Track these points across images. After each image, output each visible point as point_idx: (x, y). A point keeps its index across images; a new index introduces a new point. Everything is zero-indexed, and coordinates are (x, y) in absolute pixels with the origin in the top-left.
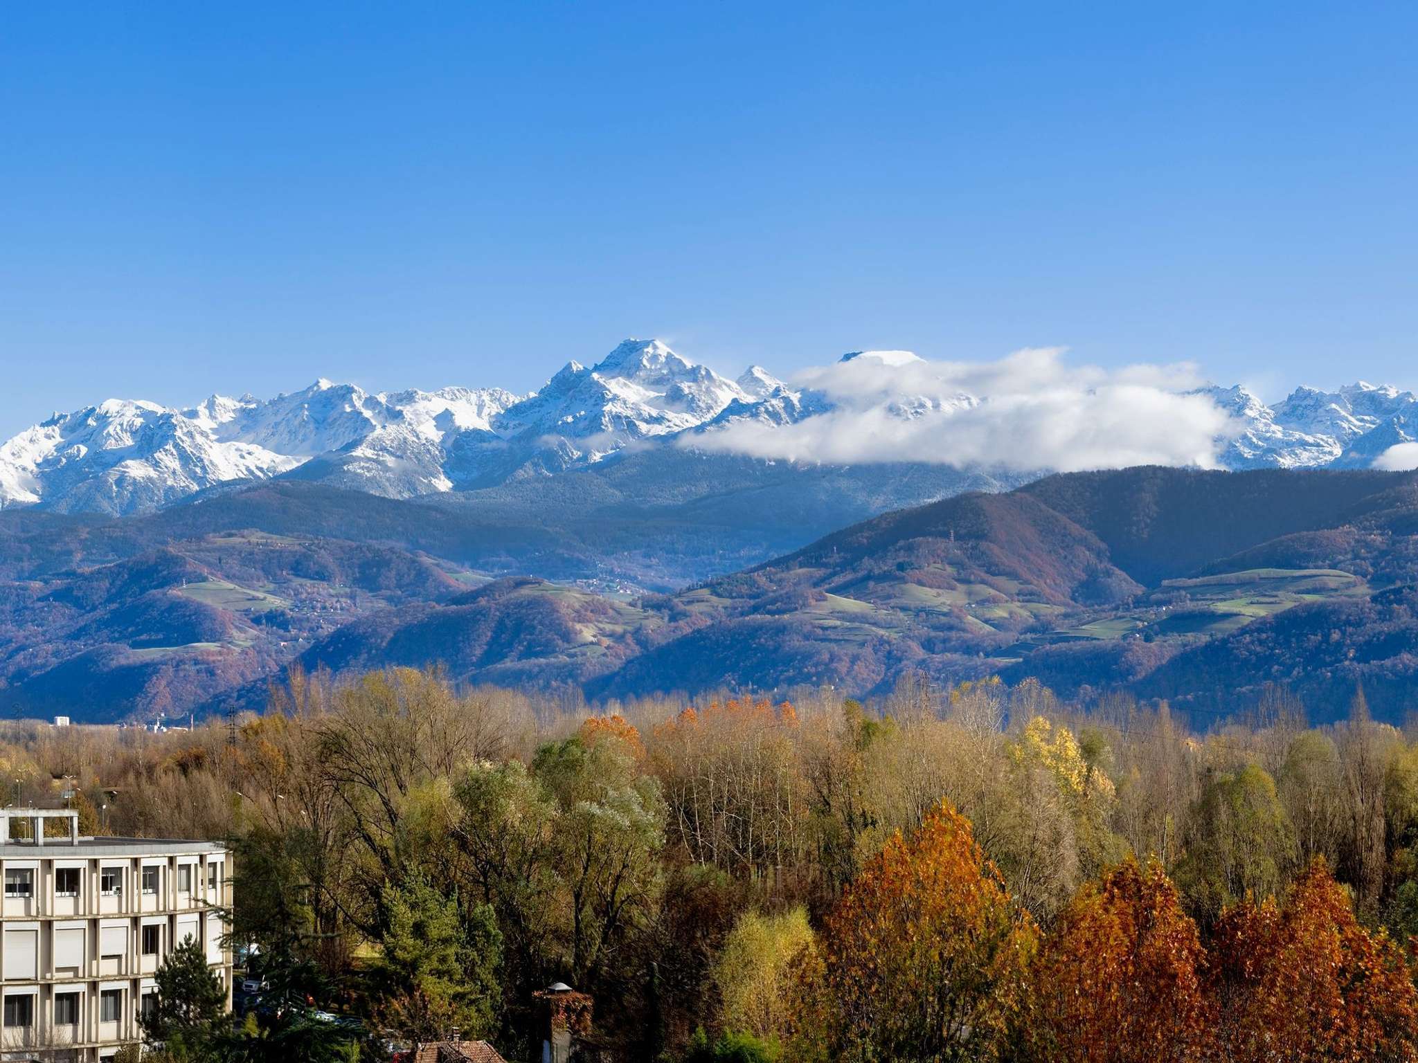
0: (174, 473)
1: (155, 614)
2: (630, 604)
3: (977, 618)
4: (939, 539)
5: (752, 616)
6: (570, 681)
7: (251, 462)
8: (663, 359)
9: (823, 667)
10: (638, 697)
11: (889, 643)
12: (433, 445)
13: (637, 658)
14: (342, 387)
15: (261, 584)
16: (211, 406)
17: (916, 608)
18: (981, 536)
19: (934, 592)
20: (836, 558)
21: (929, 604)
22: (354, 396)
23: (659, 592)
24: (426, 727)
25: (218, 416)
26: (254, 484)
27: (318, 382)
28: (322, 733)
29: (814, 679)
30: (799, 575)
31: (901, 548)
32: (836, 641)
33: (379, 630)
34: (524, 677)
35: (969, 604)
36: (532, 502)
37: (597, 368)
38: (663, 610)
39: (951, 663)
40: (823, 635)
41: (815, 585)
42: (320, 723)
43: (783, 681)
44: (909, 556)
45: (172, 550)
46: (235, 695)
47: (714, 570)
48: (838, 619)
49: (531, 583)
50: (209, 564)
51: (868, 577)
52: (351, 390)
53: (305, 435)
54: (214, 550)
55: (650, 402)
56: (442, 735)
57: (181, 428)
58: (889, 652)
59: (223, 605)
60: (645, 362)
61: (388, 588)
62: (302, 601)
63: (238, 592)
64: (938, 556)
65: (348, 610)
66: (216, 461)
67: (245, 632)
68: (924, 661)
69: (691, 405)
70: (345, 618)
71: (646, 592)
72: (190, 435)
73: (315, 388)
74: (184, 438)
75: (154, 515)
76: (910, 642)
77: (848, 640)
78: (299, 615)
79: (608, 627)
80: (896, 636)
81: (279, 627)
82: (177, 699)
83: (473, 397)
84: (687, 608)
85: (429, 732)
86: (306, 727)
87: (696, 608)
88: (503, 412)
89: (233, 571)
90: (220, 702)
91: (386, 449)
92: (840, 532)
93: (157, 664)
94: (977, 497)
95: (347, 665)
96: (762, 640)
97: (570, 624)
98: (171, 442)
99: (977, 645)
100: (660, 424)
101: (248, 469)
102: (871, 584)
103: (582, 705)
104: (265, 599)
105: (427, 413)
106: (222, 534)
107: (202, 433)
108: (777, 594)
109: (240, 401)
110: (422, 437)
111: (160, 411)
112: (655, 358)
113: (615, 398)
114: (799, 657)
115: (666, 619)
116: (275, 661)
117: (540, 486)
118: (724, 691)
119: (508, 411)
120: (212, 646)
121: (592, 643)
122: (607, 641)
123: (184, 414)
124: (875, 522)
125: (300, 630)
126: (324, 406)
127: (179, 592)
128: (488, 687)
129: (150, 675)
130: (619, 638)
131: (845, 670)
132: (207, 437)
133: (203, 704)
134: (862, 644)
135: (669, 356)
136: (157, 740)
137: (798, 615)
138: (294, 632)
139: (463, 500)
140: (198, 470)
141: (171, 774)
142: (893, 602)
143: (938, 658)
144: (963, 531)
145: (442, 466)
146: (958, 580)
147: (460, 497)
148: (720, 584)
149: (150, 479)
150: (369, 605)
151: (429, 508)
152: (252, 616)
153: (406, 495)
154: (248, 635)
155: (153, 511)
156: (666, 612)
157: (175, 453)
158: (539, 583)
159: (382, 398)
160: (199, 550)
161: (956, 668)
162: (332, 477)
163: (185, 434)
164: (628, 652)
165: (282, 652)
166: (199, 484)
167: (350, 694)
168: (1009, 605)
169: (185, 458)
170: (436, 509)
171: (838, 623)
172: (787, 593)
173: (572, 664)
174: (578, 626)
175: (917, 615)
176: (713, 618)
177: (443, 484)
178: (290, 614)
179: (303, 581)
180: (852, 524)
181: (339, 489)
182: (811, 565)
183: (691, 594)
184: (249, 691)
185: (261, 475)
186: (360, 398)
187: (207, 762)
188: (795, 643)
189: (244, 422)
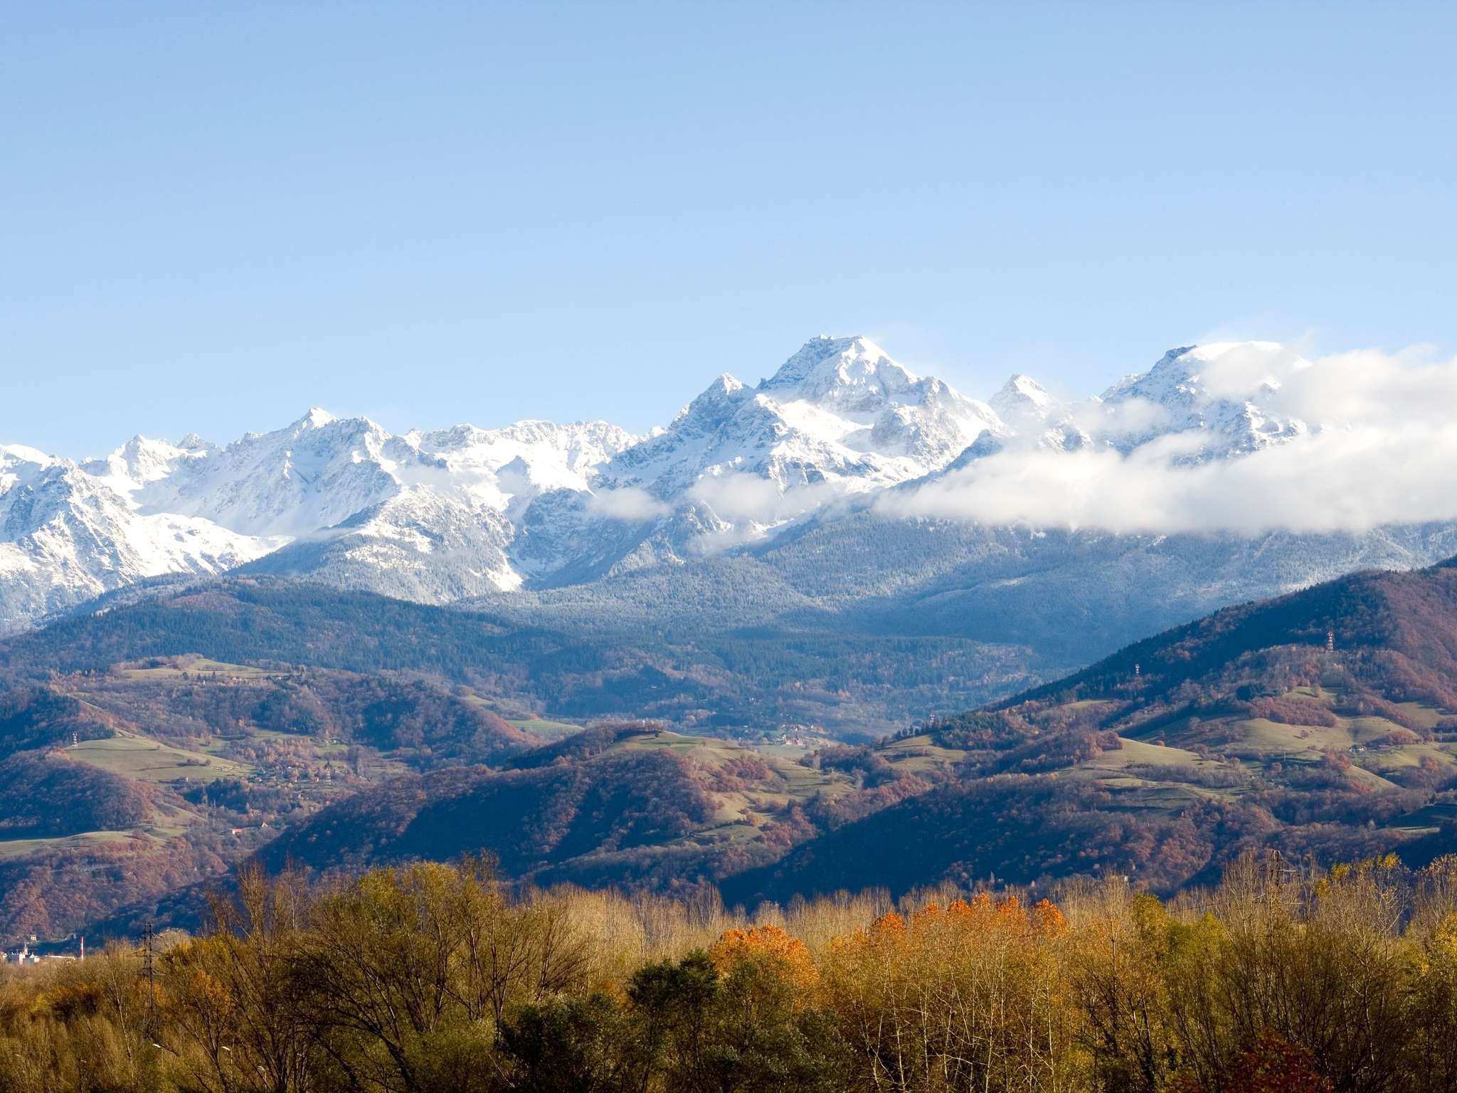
0: (65, 564)
1: (25, 788)
2: (802, 763)
3: (1366, 767)
4: (1309, 648)
5: (998, 777)
6: (701, 878)
7: (194, 547)
8: (871, 369)
9: (1112, 848)
10: (810, 898)
11: (1219, 809)
12: (492, 515)
13: (810, 842)
14: (348, 423)
15: (202, 740)
16: (132, 454)
17: (1267, 756)
18: (1378, 640)
19: (1297, 730)
20: (1138, 682)
21: (1288, 749)
22: (368, 437)
23: (848, 743)
24: (463, 947)
25: (142, 471)
26: (197, 582)
27: (310, 414)
28: (291, 960)
29: (1097, 866)
30: (1076, 711)
31: (1245, 664)
32: (1134, 810)
33: (393, 808)
34: (627, 874)
35: (1355, 747)
36: (649, 606)
37: (764, 386)
38: (855, 770)
39: (1321, 838)
40: (1115, 801)
41: (1103, 725)
42: (291, 945)
43: (1047, 870)
44: (1259, 676)
45: (57, 688)
46: (155, 908)
47: (937, 708)
48: (1138, 776)
49: (644, 733)
50: (117, 711)
51: (1191, 710)
52: (362, 427)
53: (284, 502)
54: (127, 688)
55: (849, 442)
56: (489, 956)
57: (80, 490)
58: (1221, 825)
59: (140, 775)
60: (843, 374)
61: (410, 744)
62: (270, 766)
63: (163, 754)
64: (1306, 674)
65: (343, 779)
66: (134, 546)
67: (174, 814)
68: (1276, 836)
69: (913, 443)
70: (336, 791)
71: (830, 744)
72: (95, 502)
73: (305, 425)
74: (84, 507)
75: (30, 633)
76: (1255, 809)
77: (1153, 808)
78: (263, 788)
79: (765, 798)
80: (1233, 799)
81: (229, 805)
82: (58, 915)
83: (562, 438)
84: (894, 766)
85: (467, 954)
86: (266, 950)
87: (908, 766)
88: (608, 460)
89: (157, 722)
90: (129, 919)
91: (415, 524)
92: (1146, 642)
93: (27, 863)
94: (1375, 578)
95: (340, 861)
96: (1014, 812)
97: (705, 794)
98: (62, 514)
99: (1365, 810)
100: (862, 476)
101: (188, 558)
102: (1195, 721)
103: (717, 912)
104: (207, 763)
105: (485, 463)
106: (141, 662)
107: (114, 499)
108: (1040, 740)
109: (179, 447)
110: (476, 503)
111: (45, 462)
112: (858, 367)
113: (792, 434)
114: (1072, 836)
115: (860, 783)
116: (223, 857)
117: (663, 579)
118: (950, 888)
119: (619, 458)
120: (119, 837)
121: (738, 822)
122: (762, 819)
123: (85, 467)
124: (1203, 624)
125: (264, 810)
126: (318, 454)
127: (67, 754)
128: (566, 888)
129: (15, 881)
130: (783, 814)
131: (1146, 853)
132: (122, 505)
133: (99, 922)
134: (1177, 814)
135: (882, 364)
136: (22, 974)
137: (1075, 772)
138: (254, 813)
139: (537, 603)
140: (105, 560)
141: (42, 1021)
142: (1229, 748)
143: (1299, 830)
144: (1348, 634)
145: (507, 550)
146: (1338, 712)
147: (533, 601)
148: (949, 728)
149: (24, 574)
150: (379, 770)
151: (482, 617)
152: (185, 790)
153: (445, 598)
154: (179, 819)
155: (27, 627)
156: (860, 774)
157: (67, 531)
158: (656, 733)
159: (413, 440)
160: (101, 689)
161: (1330, 844)
162: (326, 570)
163: (85, 501)
164: (797, 834)
165: (233, 843)
166: (105, 583)
167: (340, 904)
168: (1420, 746)
169: (84, 541)
170: (494, 620)
171: (1138, 782)
172: (1056, 739)
173: (705, 854)
174: (717, 797)
175: (1268, 767)
176: (935, 780)
177: (507, 580)
178: (248, 786)
179: (271, 735)
180: (1166, 629)
181: (335, 589)
182: (1096, 696)
183: (903, 746)
184: (177, 902)
185: (209, 568)
186: (376, 439)
187: (105, 1003)
188: (1069, 813)
189: (186, 481)
